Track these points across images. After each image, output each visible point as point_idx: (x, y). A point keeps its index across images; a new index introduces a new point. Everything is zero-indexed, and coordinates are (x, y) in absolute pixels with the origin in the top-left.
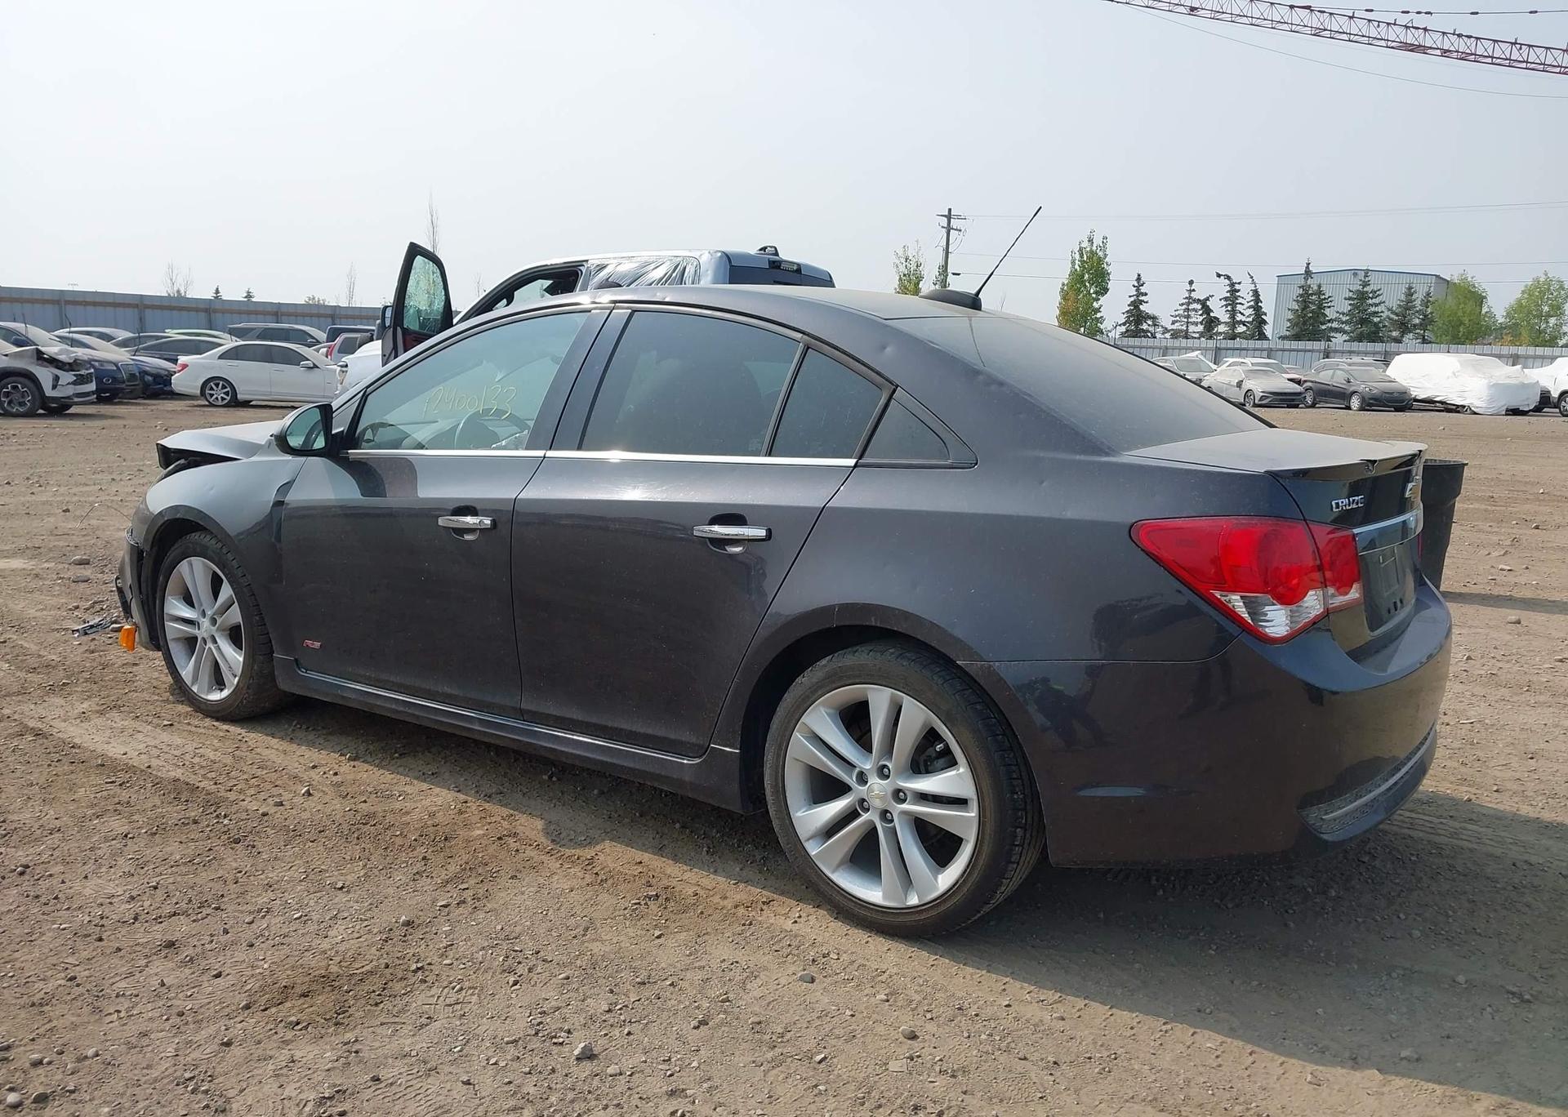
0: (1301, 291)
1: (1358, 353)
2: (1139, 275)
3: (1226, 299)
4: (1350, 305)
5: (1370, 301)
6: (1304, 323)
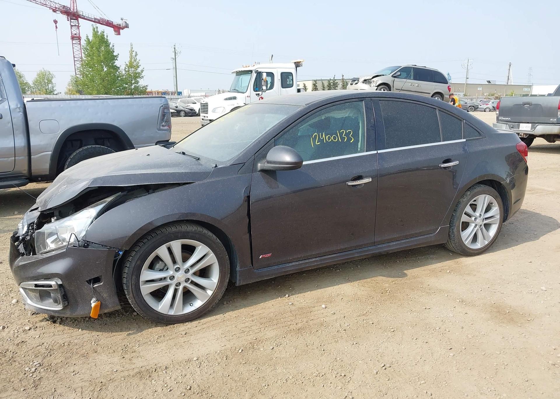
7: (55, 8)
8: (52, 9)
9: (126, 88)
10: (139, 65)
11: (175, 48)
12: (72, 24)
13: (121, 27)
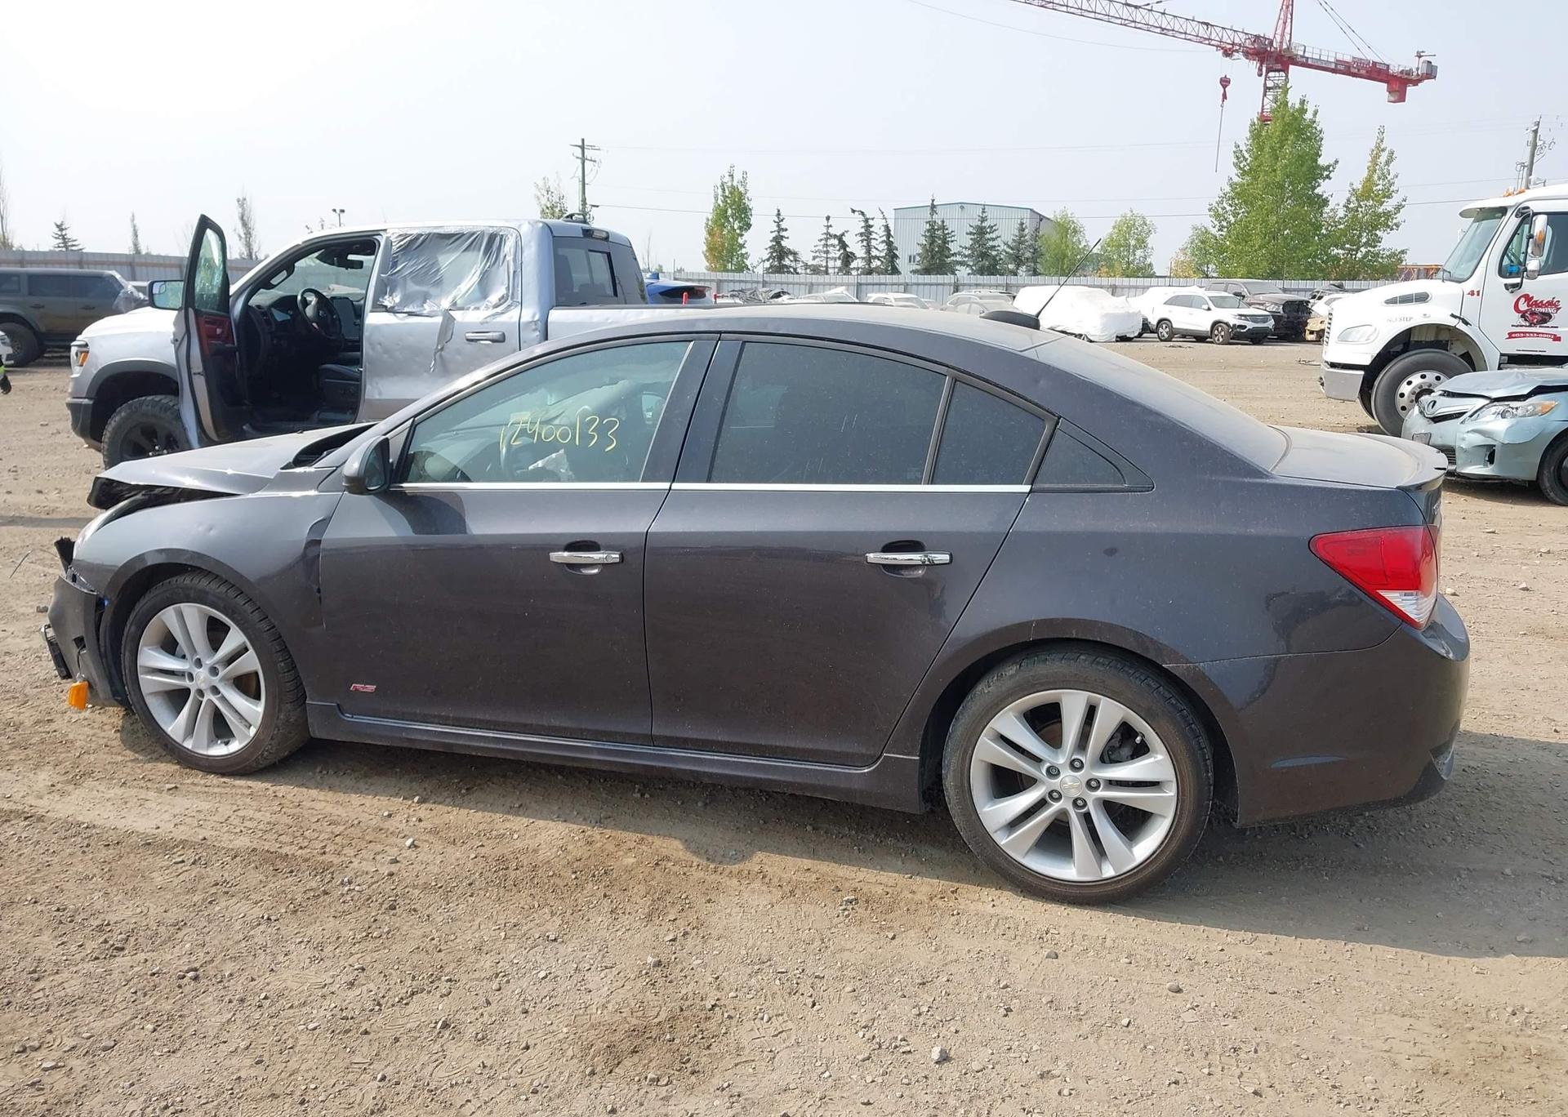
0: (928, 227)
1: (984, 286)
2: (779, 211)
3: (861, 234)
4: (971, 239)
5: (988, 236)
6: (933, 257)
7: (1231, 46)
9: (1336, 258)
10: (1391, 189)
11: (1536, 132)
12: (1270, 84)
13: (1414, 77)
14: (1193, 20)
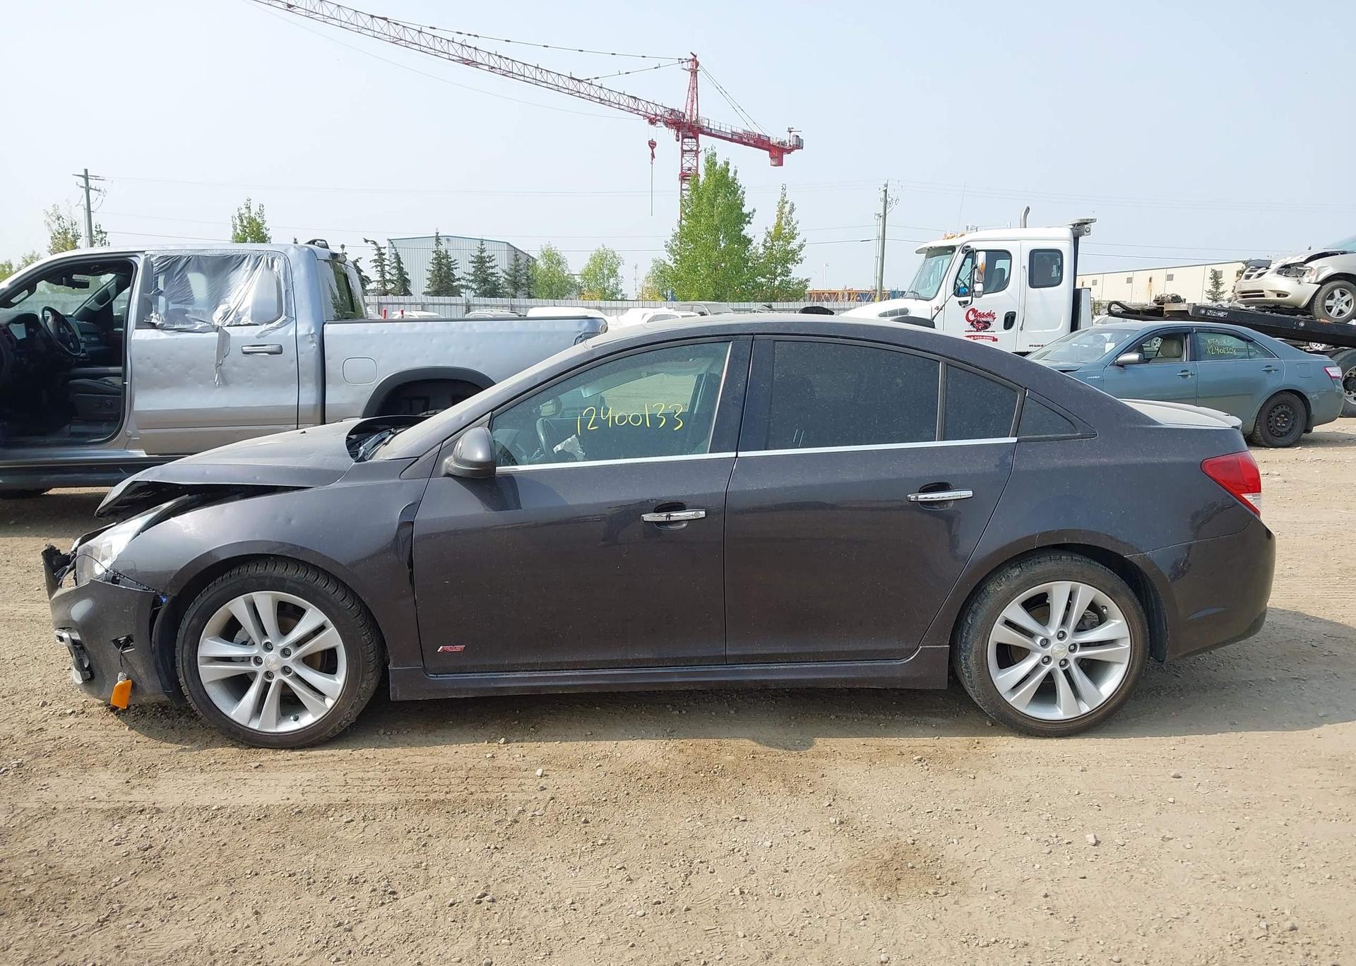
0: (434, 255)
1: (491, 306)
2: (295, 240)
3: (375, 261)
4: (473, 267)
5: (487, 265)
6: (441, 281)
7: (654, 116)
8: (648, 117)
9: (762, 285)
10: (795, 232)
11: (886, 191)
12: (686, 148)
13: (787, 147)
14: (624, 94)
